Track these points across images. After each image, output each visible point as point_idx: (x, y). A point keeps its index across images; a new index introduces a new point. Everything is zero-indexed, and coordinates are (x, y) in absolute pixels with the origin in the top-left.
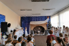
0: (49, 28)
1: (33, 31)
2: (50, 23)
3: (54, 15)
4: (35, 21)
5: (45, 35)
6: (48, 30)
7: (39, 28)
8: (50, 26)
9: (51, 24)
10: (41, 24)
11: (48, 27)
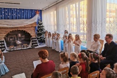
0: (39, 35)
1: (3, 41)
2: (41, 24)
3: (49, 8)
4: (9, 19)
5: (33, 48)
6: (38, 38)
7: (20, 35)
8: (42, 30)
9: (43, 27)
10: (23, 25)
11: (38, 31)
